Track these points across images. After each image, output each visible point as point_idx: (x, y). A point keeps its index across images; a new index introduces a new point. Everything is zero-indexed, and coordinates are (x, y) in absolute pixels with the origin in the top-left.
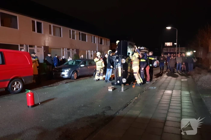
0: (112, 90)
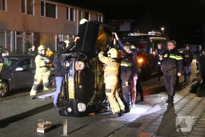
0: (45, 130)
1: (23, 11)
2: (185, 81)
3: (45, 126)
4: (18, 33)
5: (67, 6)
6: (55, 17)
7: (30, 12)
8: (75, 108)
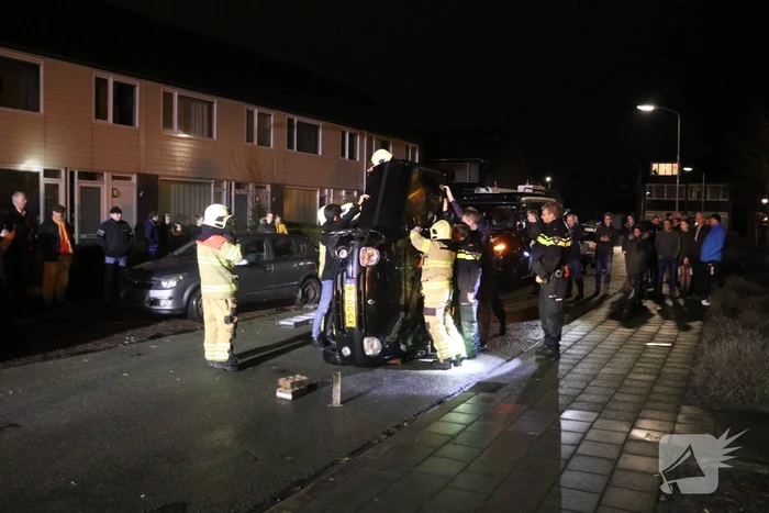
0: (293, 394)
1: (250, 139)
2: (597, 293)
3: (293, 385)
4: (238, 186)
5: (343, 128)
6: (316, 152)
7: (264, 141)
8: (358, 349)
